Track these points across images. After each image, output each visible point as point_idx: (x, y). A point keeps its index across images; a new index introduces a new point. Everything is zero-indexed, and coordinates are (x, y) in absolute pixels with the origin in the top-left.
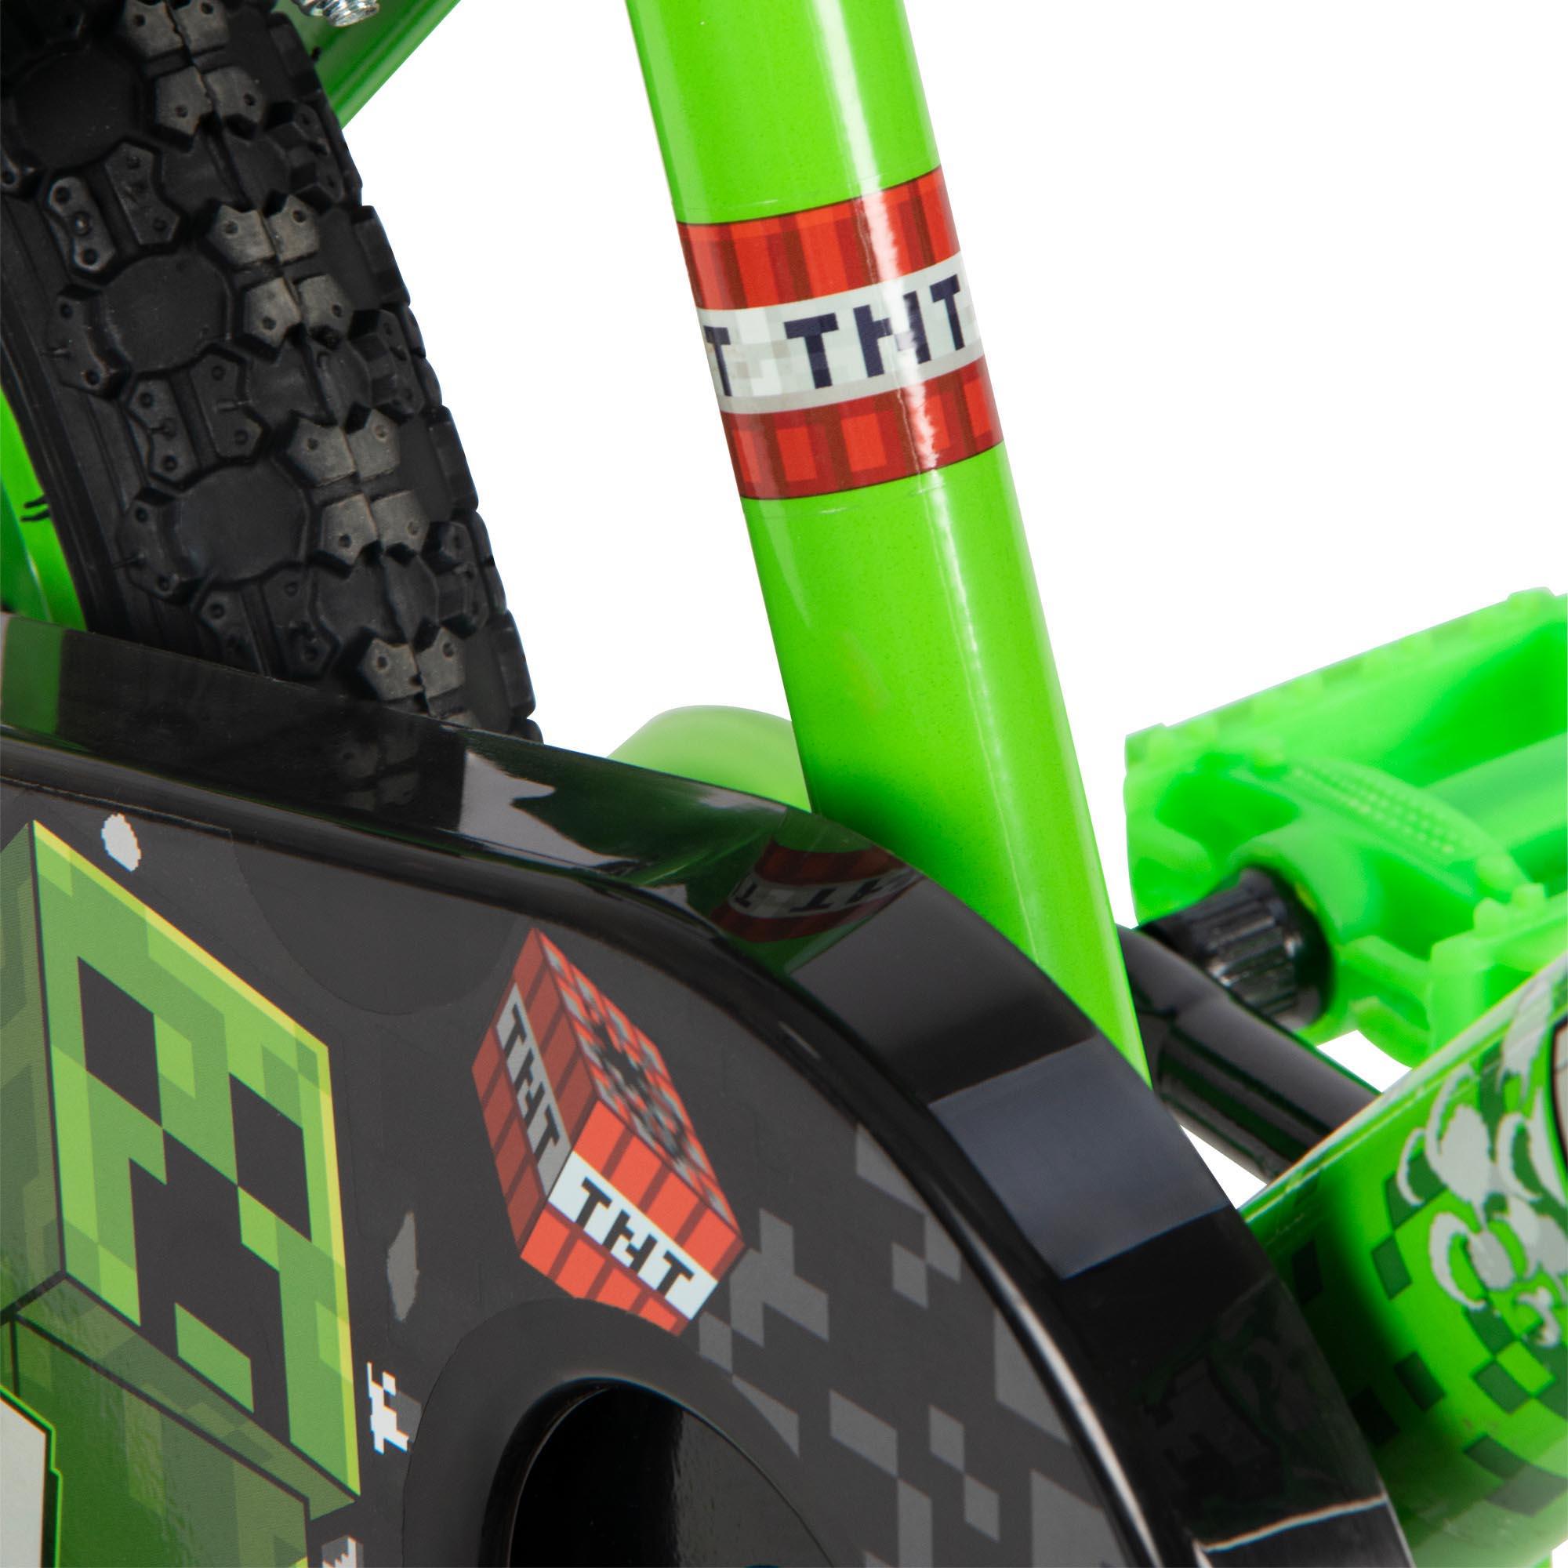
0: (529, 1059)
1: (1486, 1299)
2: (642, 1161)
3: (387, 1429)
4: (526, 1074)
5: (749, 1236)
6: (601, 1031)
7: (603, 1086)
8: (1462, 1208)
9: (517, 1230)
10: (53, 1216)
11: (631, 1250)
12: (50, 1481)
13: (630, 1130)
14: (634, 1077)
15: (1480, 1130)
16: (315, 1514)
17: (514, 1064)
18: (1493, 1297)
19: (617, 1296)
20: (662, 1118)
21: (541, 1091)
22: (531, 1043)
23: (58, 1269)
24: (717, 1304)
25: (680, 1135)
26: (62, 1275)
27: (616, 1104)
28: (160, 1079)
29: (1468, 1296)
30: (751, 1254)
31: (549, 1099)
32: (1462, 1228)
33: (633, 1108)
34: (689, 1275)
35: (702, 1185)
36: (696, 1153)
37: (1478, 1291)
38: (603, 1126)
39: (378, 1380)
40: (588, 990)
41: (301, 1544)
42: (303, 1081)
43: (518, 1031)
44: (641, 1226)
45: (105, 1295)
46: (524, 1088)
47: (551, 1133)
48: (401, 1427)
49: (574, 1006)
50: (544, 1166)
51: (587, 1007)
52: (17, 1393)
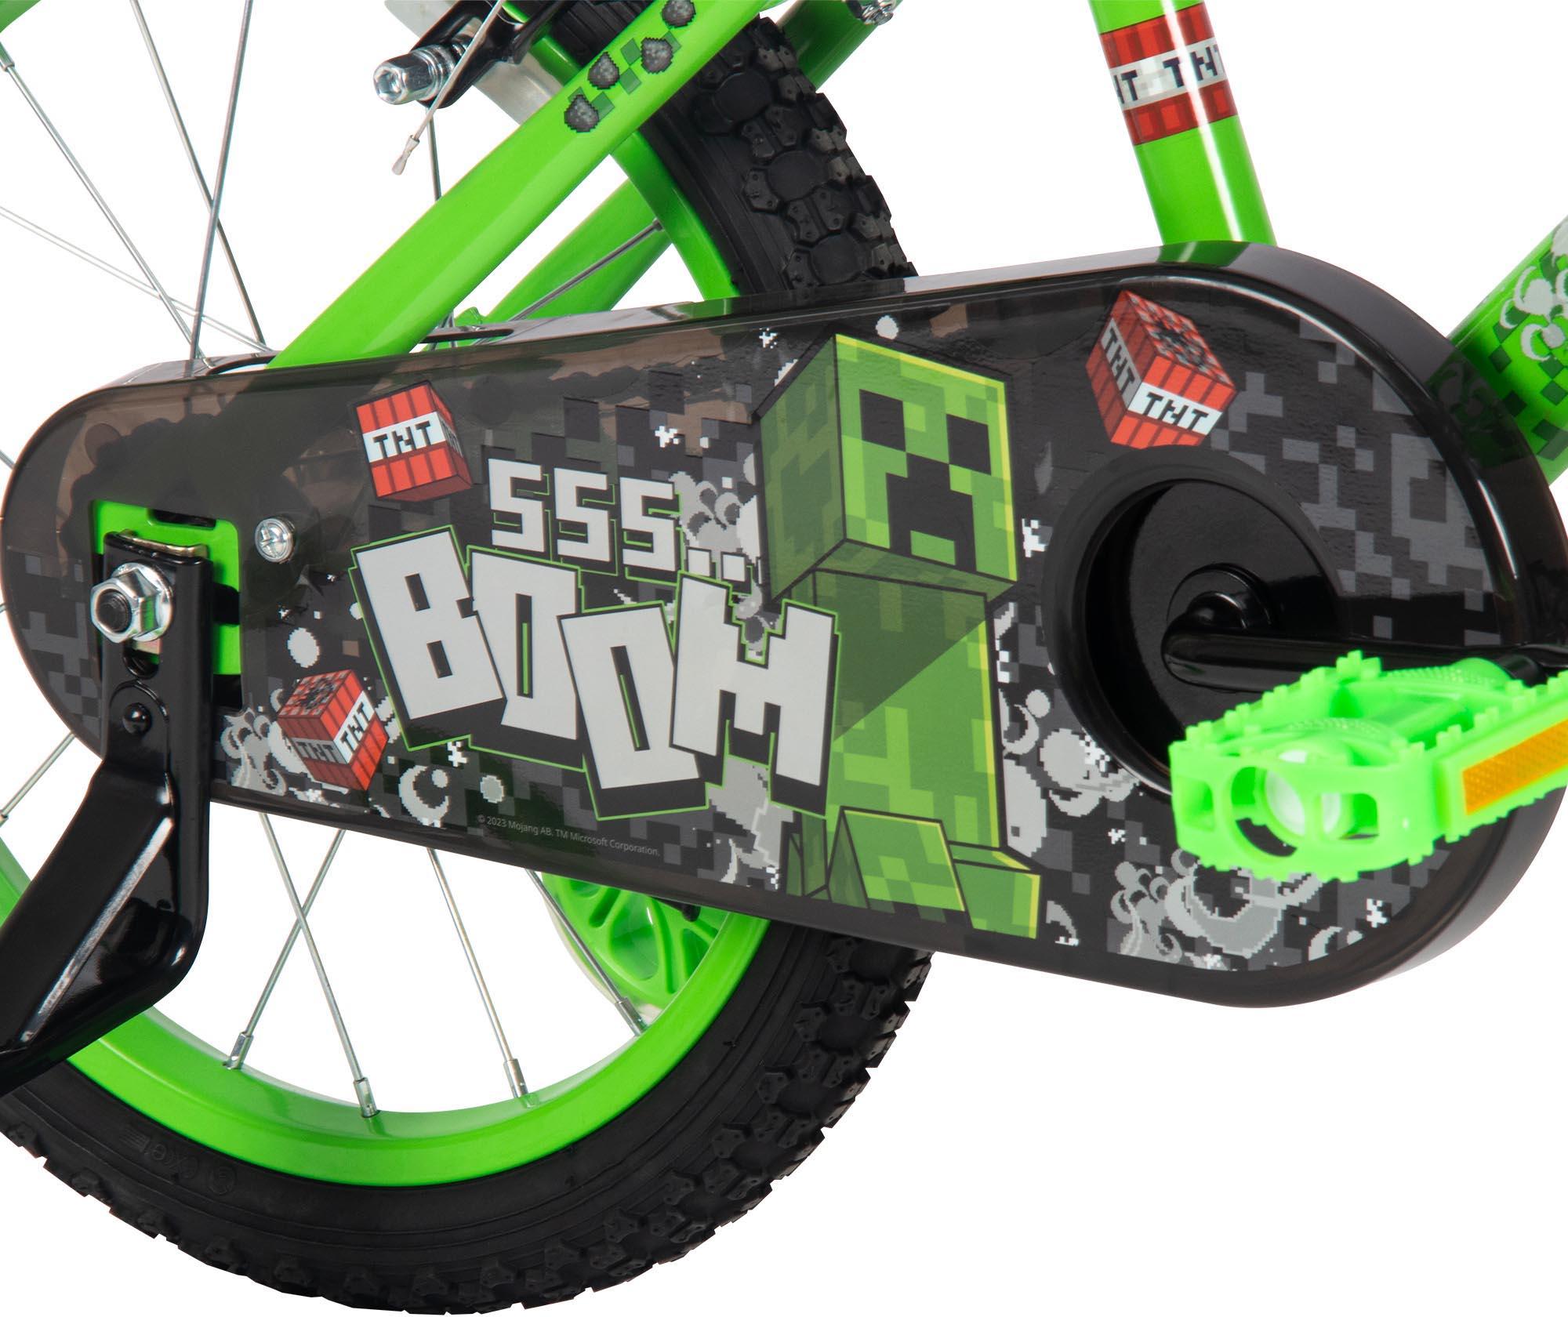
0: (1120, 348)
1: (1550, 354)
2: (1181, 374)
3: (1033, 544)
4: (1117, 356)
5: (1240, 385)
6: (1160, 324)
7: (1160, 347)
8: (1539, 319)
9: (1109, 429)
10: (840, 514)
11: (1174, 416)
12: (834, 639)
13: (1176, 362)
14: (1176, 337)
15: (1548, 285)
16: (989, 600)
17: (1110, 355)
18: (1554, 352)
19: (1166, 439)
20: (1193, 350)
21: (1125, 361)
22: (1121, 341)
23: (842, 538)
24: (1222, 424)
25: (1203, 355)
26: (845, 540)
27: (1167, 353)
28: (906, 430)
29: (1542, 356)
30: (1242, 394)
31: (1130, 364)
32: (1538, 327)
33: (1177, 352)
34: (1205, 415)
35: (1213, 373)
36: (1212, 359)
37: (1547, 351)
38: (1160, 366)
39: (1028, 524)
40: (1153, 307)
41: (982, 615)
42: (989, 404)
43: (1114, 338)
44: (1179, 402)
45: (870, 541)
46: (1116, 363)
47: (1131, 378)
48: (1041, 541)
49: (1145, 316)
50: (1126, 396)
51: (1152, 315)
52: (815, 604)
